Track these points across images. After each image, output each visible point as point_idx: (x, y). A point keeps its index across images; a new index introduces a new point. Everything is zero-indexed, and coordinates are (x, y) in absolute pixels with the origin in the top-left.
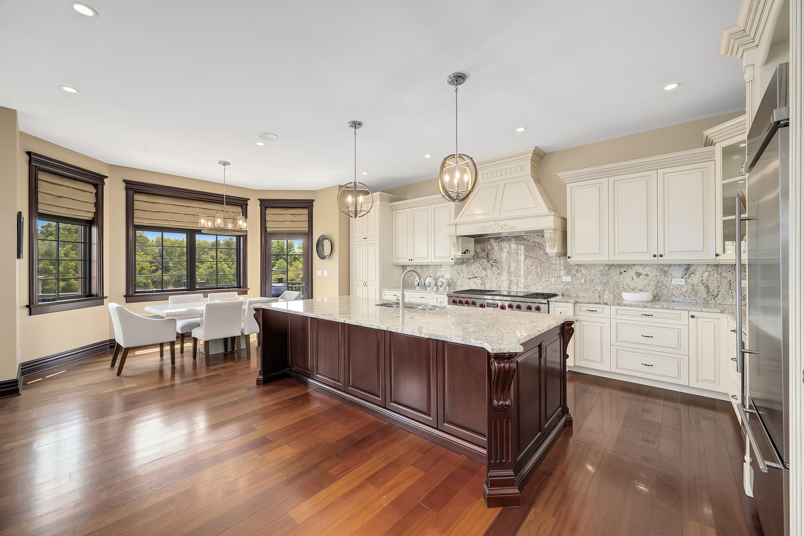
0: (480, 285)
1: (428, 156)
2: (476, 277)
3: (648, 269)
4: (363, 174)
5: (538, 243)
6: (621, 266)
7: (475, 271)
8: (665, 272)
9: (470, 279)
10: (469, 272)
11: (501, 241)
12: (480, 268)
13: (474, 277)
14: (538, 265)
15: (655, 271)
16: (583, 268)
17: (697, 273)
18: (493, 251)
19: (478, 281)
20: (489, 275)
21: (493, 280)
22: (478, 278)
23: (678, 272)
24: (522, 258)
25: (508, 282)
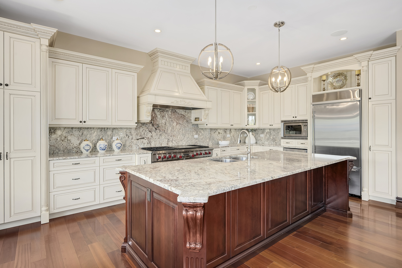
2: (143, 138)
3: (221, 130)
5: (183, 115)
6: (215, 129)
7: (143, 133)
9: (138, 139)
10: (137, 134)
11: (162, 111)
12: (147, 131)
13: (142, 138)
14: (183, 129)
15: (223, 132)
16: (202, 131)
17: (232, 132)
18: (157, 118)
19: (145, 141)
20: (153, 136)
21: (156, 139)
22: (146, 139)
23: (228, 132)
24: (175, 124)
25: (167, 140)
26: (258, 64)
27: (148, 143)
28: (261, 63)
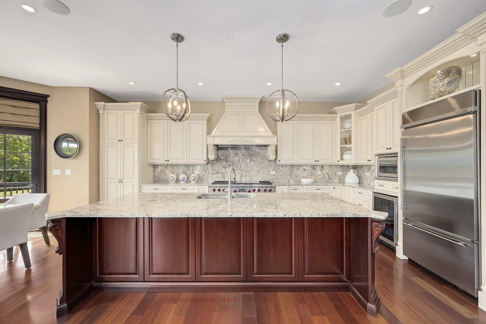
0: (221, 178)
1: (200, 84)
3: (308, 167)
4: (130, 83)
5: (258, 152)
6: (298, 166)
7: (218, 169)
8: (314, 169)
9: (213, 174)
10: (213, 170)
11: (236, 150)
12: (221, 167)
13: (217, 173)
14: (258, 165)
15: (311, 168)
16: (281, 167)
17: (325, 169)
18: (230, 156)
19: (220, 175)
20: (227, 171)
22: (220, 173)
23: (319, 169)
24: (249, 160)
25: (240, 175)
26: (338, 84)
27: (222, 178)
28: (341, 83)
